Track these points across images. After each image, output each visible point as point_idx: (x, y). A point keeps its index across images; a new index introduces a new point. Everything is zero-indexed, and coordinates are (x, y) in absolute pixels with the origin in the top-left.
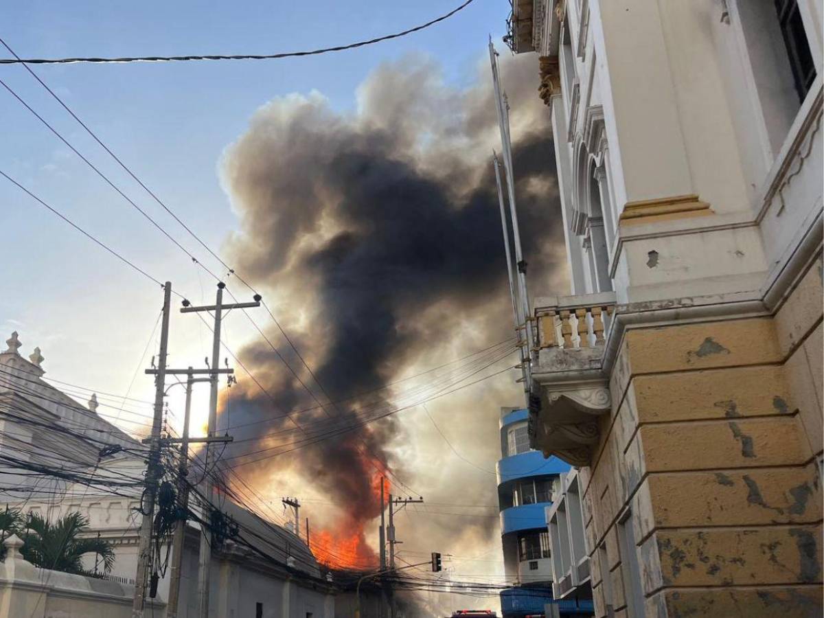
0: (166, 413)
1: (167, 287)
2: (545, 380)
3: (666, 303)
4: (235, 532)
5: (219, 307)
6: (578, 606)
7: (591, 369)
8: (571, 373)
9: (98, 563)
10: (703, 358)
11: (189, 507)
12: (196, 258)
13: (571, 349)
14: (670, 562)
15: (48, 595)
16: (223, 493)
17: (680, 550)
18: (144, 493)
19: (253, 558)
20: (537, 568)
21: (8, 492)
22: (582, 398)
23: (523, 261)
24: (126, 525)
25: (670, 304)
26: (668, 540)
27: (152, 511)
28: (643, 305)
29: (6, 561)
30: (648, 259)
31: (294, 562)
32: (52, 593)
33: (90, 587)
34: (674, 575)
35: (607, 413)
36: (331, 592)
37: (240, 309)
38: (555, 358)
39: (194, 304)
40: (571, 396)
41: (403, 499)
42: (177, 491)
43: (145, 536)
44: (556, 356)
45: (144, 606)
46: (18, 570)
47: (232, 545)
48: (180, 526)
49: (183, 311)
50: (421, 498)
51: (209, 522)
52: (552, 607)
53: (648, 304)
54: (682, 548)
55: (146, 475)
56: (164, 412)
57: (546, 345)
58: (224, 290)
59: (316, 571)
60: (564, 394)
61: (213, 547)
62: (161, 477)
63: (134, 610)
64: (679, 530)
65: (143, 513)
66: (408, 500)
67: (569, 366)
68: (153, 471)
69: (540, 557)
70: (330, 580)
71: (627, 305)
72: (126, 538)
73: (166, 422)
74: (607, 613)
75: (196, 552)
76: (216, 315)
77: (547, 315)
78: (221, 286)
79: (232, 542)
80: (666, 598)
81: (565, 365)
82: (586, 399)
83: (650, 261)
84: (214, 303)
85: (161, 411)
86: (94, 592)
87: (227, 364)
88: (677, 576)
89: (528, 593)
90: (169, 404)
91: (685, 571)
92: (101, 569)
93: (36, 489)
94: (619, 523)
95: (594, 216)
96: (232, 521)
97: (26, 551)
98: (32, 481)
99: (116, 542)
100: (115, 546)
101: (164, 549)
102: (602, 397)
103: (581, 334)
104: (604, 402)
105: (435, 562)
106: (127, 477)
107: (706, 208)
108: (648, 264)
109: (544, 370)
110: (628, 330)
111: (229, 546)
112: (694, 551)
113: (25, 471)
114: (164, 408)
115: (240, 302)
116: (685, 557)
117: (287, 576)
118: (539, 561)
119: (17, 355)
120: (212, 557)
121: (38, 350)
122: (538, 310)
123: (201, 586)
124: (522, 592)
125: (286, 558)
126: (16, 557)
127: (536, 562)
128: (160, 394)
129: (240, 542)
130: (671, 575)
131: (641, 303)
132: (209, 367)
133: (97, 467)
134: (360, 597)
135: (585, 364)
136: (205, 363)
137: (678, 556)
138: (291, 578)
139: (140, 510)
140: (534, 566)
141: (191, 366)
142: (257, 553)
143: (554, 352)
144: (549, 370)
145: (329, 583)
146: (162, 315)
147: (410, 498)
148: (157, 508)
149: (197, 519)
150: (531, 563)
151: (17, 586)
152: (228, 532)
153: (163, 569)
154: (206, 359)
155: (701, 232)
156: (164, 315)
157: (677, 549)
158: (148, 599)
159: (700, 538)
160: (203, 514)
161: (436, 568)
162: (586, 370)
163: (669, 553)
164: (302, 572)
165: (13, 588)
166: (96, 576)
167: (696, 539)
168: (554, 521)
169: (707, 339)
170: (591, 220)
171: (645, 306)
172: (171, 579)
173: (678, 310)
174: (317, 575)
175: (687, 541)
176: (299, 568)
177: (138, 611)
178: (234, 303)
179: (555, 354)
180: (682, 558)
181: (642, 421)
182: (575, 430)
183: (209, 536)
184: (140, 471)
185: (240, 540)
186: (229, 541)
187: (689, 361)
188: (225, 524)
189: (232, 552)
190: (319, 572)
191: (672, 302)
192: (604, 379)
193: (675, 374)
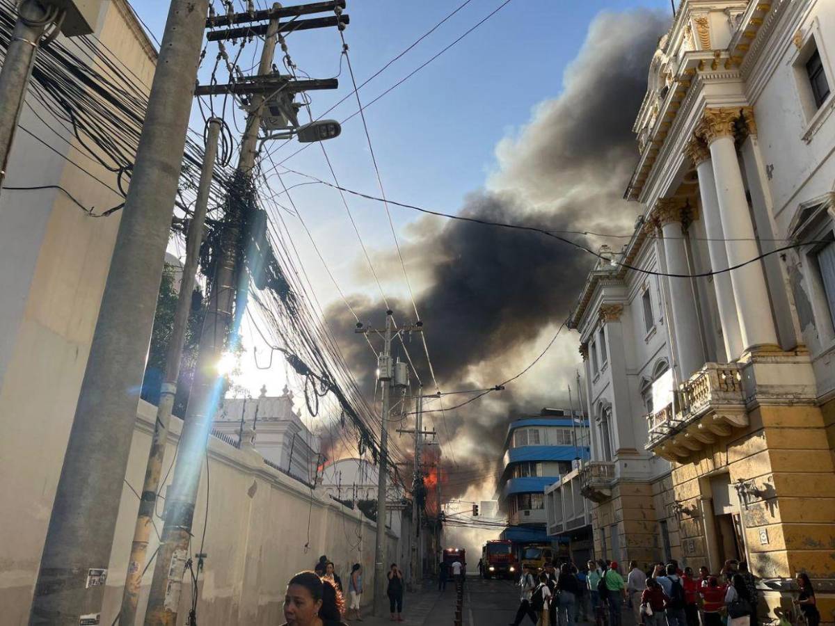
10: (636, 493)
20: (529, 515)
22: (603, 492)
83: (625, 466)
89: (524, 530)
105: (475, 510)
118: (530, 511)
127: (529, 512)
150: (526, 512)
155: (636, 460)
187: (633, 493)
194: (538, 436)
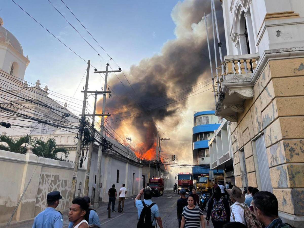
0: (87, 105)
1: (89, 63)
2: (229, 86)
3: (285, 49)
4: (111, 146)
5: (107, 72)
6: (218, 171)
7: (247, 81)
8: (239, 83)
9: (63, 156)
10: (300, 71)
11: (95, 137)
12: (99, 54)
13: (238, 74)
14: (289, 153)
15: (42, 166)
16: (107, 134)
17: (293, 148)
18: (79, 131)
19: (116, 155)
20: (204, 160)
21: (24, 128)
22: (242, 93)
23: (220, 43)
24: (74, 143)
25: (287, 50)
26: (288, 144)
27: (81, 138)
28: (276, 50)
29: (26, 154)
30: (277, 34)
31: (130, 157)
32: (44, 165)
33: (59, 164)
34: (291, 158)
35: (252, 98)
36: (141, 166)
37: (114, 73)
38: (232, 78)
39: (98, 70)
40: (238, 92)
41: (164, 139)
42: (90, 131)
43: (78, 147)
44: (233, 77)
45: (77, 170)
46: (31, 157)
47: (109, 151)
48: (91, 144)
49: (94, 73)
50: (169, 138)
51: (102, 143)
52: (211, 172)
53: (278, 50)
54: (294, 147)
55: (80, 125)
56: (86, 104)
57: (229, 73)
58: (109, 66)
59: (136, 160)
60: (236, 91)
61: (103, 151)
62: (85, 126)
63: (74, 172)
64: (292, 140)
65: (78, 138)
66: (165, 139)
67: (238, 80)
68: (82, 124)
69: (205, 157)
70: (141, 163)
71: (270, 50)
72: (73, 148)
73: (87, 107)
74: (242, 174)
75: (97, 153)
76: (106, 74)
77: (229, 62)
78: (108, 65)
79: (110, 150)
80: (288, 167)
81: (237, 80)
82: (244, 93)
83: (277, 35)
84: (105, 70)
85: (85, 104)
86: (60, 166)
87: (109, 90)
88: (292, 158)
89: (201, 167)
90: (88, 102)
91: (295, 156)
92: (64, 158)
93: (36, 128)
94: (253, 140)
95: (241, 33)
96: (110, 143)
97: (35, 151)
98: (34, 124)
99: (70, 149)
100: (69, 150)
101: (85, 152)
102: (250, 92)
103: (242, 69)
104: (251, 94)
105: (173, 158)
106: (72, 125)
107: (298, 15)
108: (276, 35)
109: (229, 82)
110: (269, 60)
111: (108, 151)
112: (299, 148)
113: (32, 121)
114: (87, 103)
115: (114, 70)
116: (295, 151)
117: (127, 161)
119: (39, 87)
120: (102, 154)
121: (47, 87)
122: (226, 60)
123: (98, 164)
124: (200, 167)
125: (127, 156)
126: (30, 153)
127: (204, 158)
128: (85, 98)
129: (112, 150)
130: (289, 158)
131: (275, 49)
132: (103, 90)
133: (61, 121)
134: (150, 168)
135: (244, 80)
136: (101, 89)
137: (292, 150)
138: (129, 162)
139: (77, 137)
140: (203, 159)
141: (97, 90)
142: (118, 154)
143: (232, 75)
144: (231, 82)
145: (141, 164)
146: (87, 71)
147: (166, 138)
148: (83, 137)
149: (97, 141)
151: (30, 163)
152: (108, 146)
153: (85, 158)
154: (102, 88)
155: (296, 24)
156: (88, 71)
157: (292, 147)
158: (79, 168)
159: (301, 143)
160: (100, 140)
161: (173, 159)
162: (245, 82)
163: (289, 149)
164: (132, 160)
165: (28, 164)
166: (61, 160)
167: (300, 143)
168: (211, 145)
169: (301, 64)
170: (240, 35)
171: (277, 51)
172: (88, 161)
173: (290, 52)
174: (136, 161)
175: (296, 144)
176: (131, 159)
177: (75, 172)
178: (112, 70)
179: (233, 76)
180: (294, 151)
181: (276, 96)
182: (235, 107)
183: (102, 147)
184: (78, 124)
185: (112, 149)
186: (109, 150)
187: (295, 72)
188: (107, 144)
189: (110, 153)
190: (137, 160)
191: (288, 49)
192: (252, 85)
193: (290, 78)
194: (208, 119)
